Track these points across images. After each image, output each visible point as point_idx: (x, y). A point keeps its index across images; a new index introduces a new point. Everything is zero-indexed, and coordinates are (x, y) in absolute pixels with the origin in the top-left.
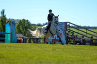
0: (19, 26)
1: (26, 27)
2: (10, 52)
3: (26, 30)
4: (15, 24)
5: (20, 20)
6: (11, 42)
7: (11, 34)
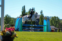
0: (52, 21)
1: (56, 21)
2: (47, 38)
3: (56, 24)
4: (49, 20)
5: (53, 17)
6: (47, 31)
7: (47, 26)
